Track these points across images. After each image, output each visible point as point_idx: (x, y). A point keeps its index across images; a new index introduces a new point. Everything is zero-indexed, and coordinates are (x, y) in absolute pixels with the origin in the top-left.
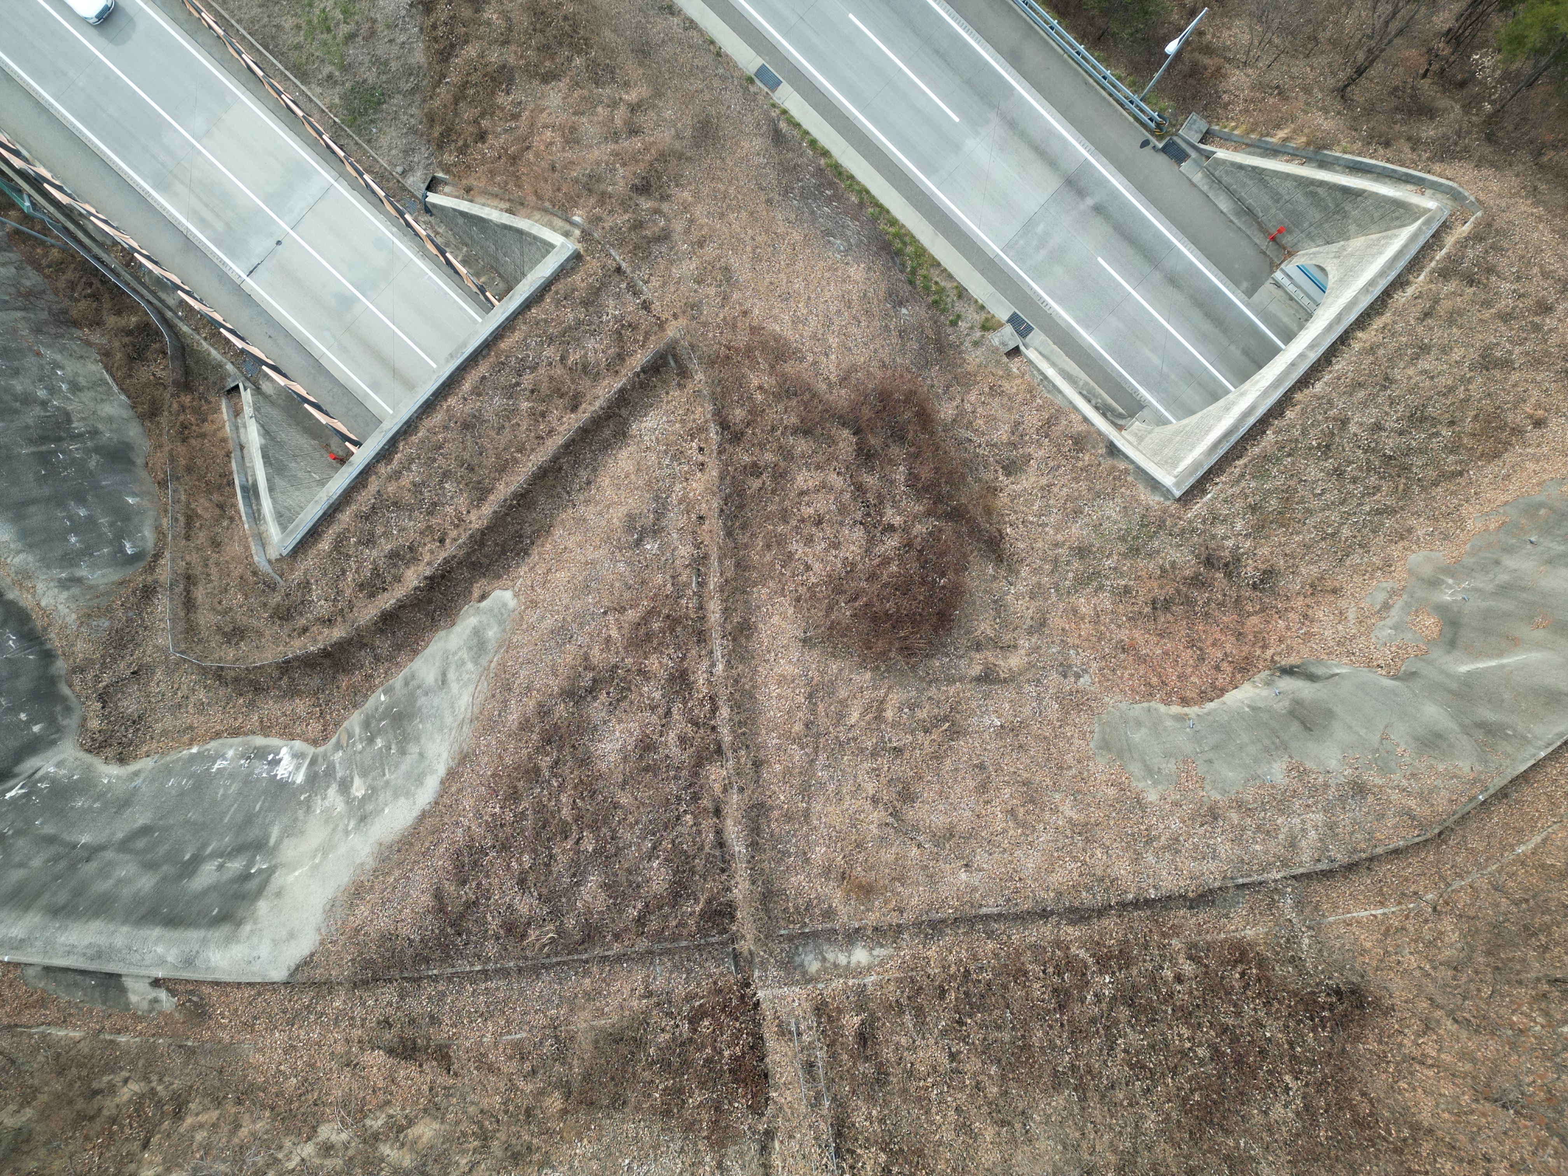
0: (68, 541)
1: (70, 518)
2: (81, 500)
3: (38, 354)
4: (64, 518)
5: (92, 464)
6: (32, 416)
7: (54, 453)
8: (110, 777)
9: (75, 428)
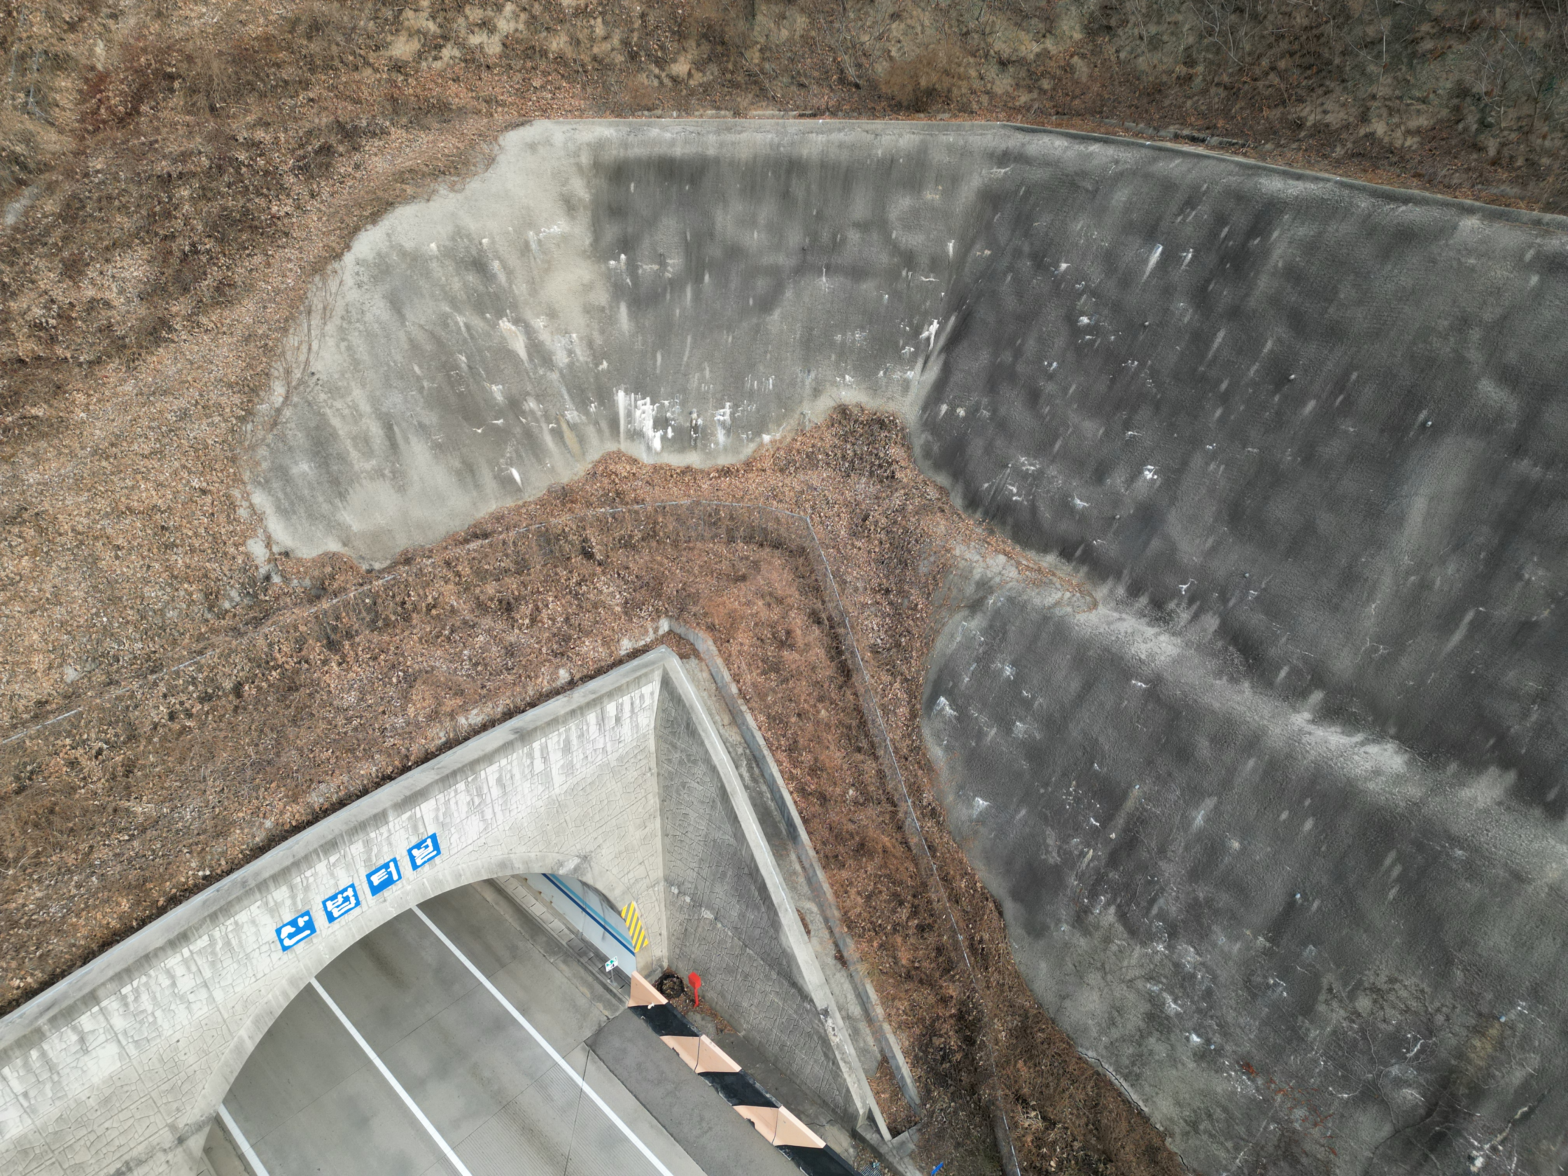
0: (1011, 664)
1: (1028, 705)
2: (1032, 753)
4: (1035, 698)
5: (1051, 840)
6: (1172, 884)
7: (1105, 821)
8: (846, 385)
9: (1108, 904)
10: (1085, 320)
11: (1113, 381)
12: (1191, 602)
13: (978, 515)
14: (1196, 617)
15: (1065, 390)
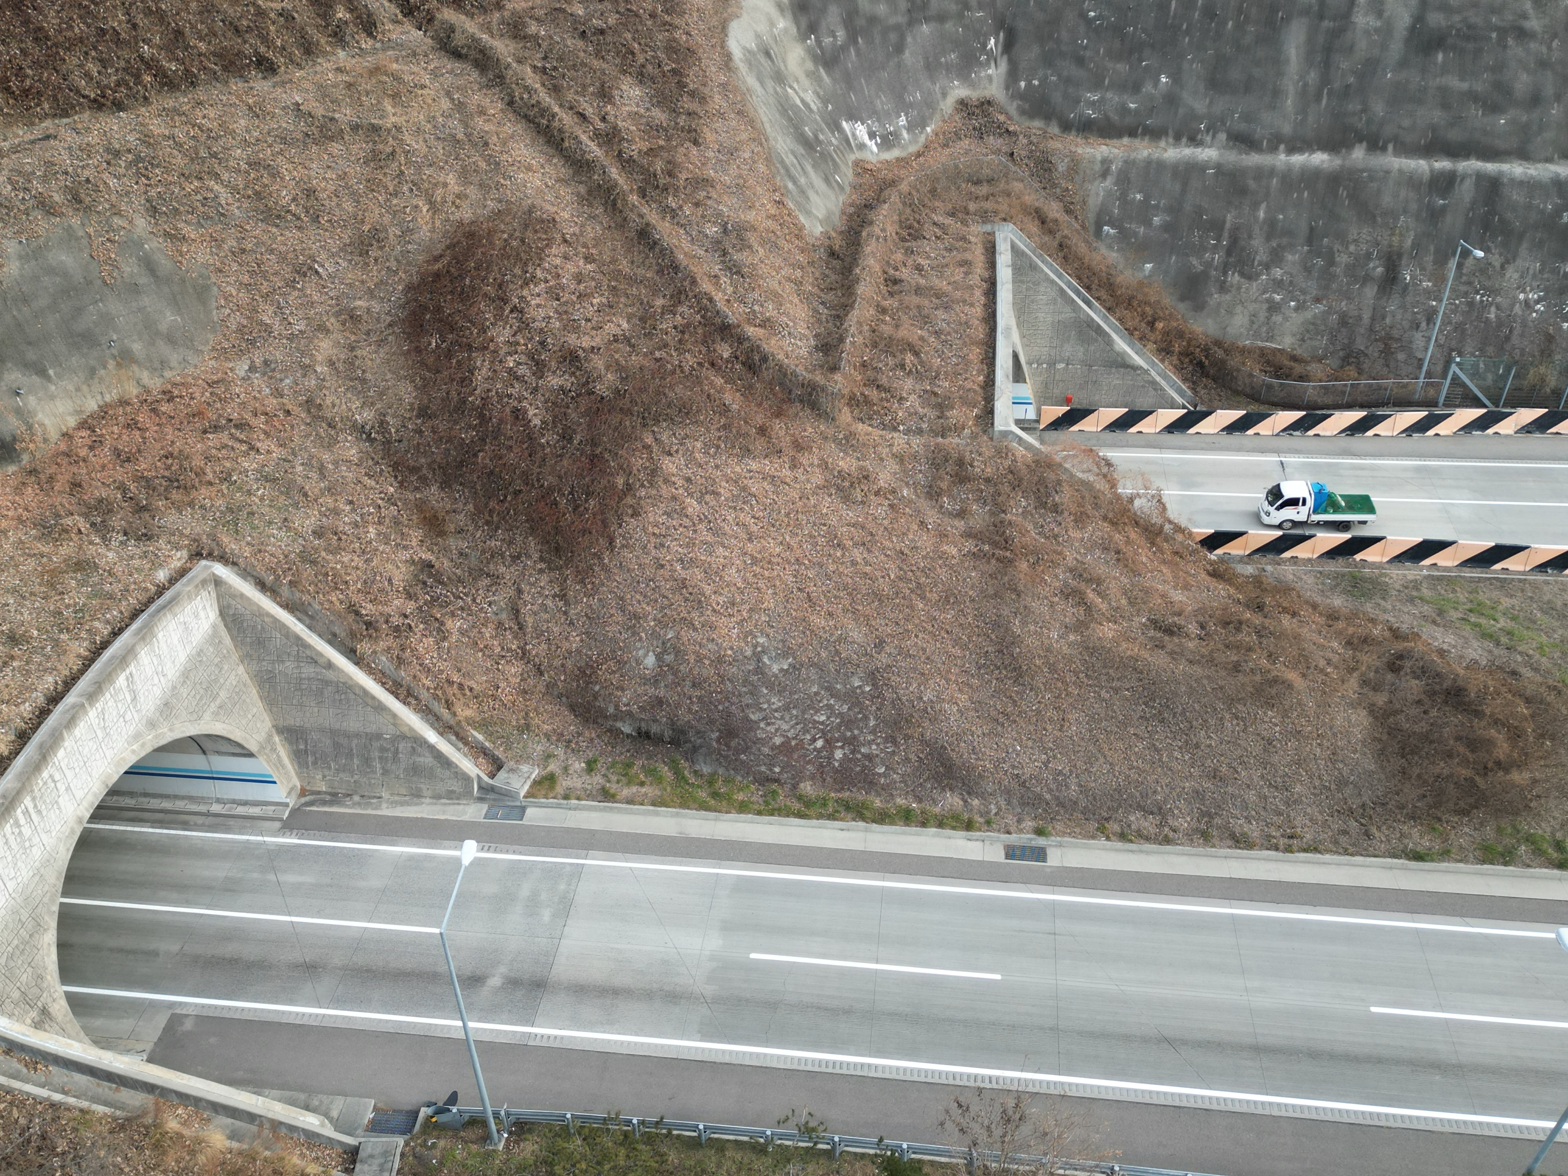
0: (1139, 192)
1: (1157, 207)
2: (1167, 227)
3: (1318, 300)
4: (1159, 202)
5: (1194, 261)
6: (1260, 248)
7: (1218, 239)
8: (957, 87)
9: (1233, 274)
10: (1092, 14)
11: (1122, 40)
12: (1208, 131)
13: (1074, 133)
14: (1214, 137)
15: (1098, 52)
